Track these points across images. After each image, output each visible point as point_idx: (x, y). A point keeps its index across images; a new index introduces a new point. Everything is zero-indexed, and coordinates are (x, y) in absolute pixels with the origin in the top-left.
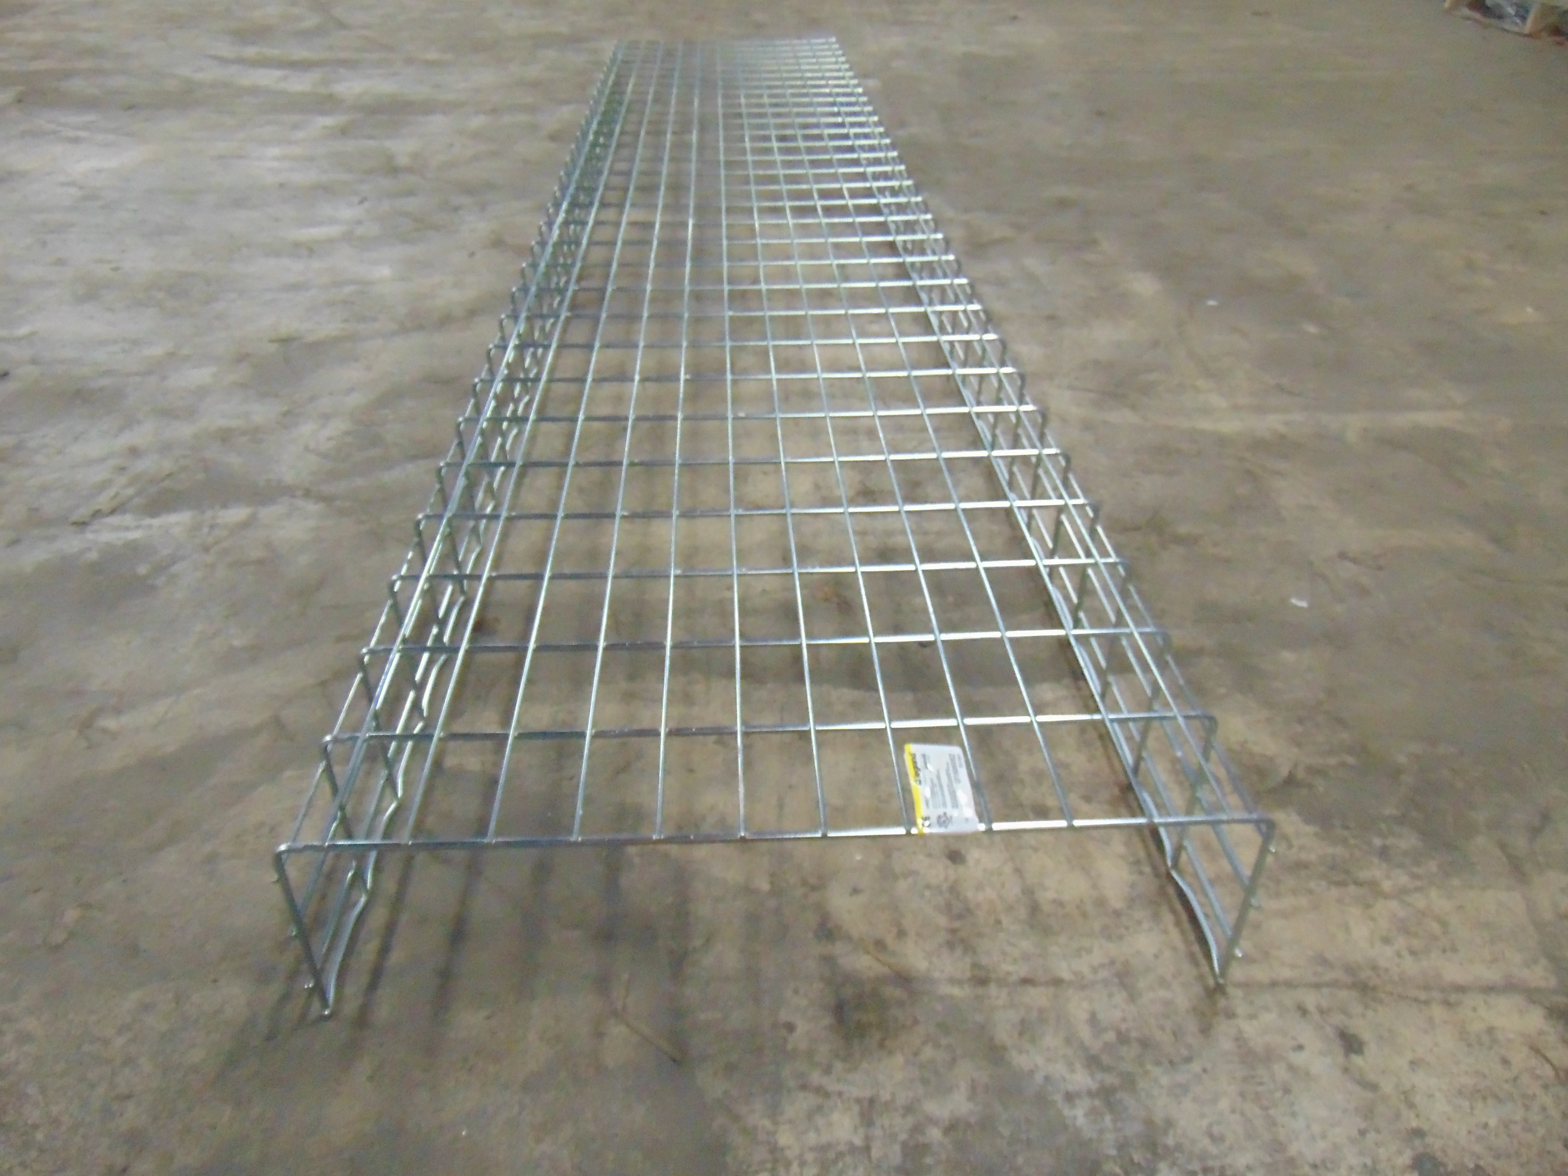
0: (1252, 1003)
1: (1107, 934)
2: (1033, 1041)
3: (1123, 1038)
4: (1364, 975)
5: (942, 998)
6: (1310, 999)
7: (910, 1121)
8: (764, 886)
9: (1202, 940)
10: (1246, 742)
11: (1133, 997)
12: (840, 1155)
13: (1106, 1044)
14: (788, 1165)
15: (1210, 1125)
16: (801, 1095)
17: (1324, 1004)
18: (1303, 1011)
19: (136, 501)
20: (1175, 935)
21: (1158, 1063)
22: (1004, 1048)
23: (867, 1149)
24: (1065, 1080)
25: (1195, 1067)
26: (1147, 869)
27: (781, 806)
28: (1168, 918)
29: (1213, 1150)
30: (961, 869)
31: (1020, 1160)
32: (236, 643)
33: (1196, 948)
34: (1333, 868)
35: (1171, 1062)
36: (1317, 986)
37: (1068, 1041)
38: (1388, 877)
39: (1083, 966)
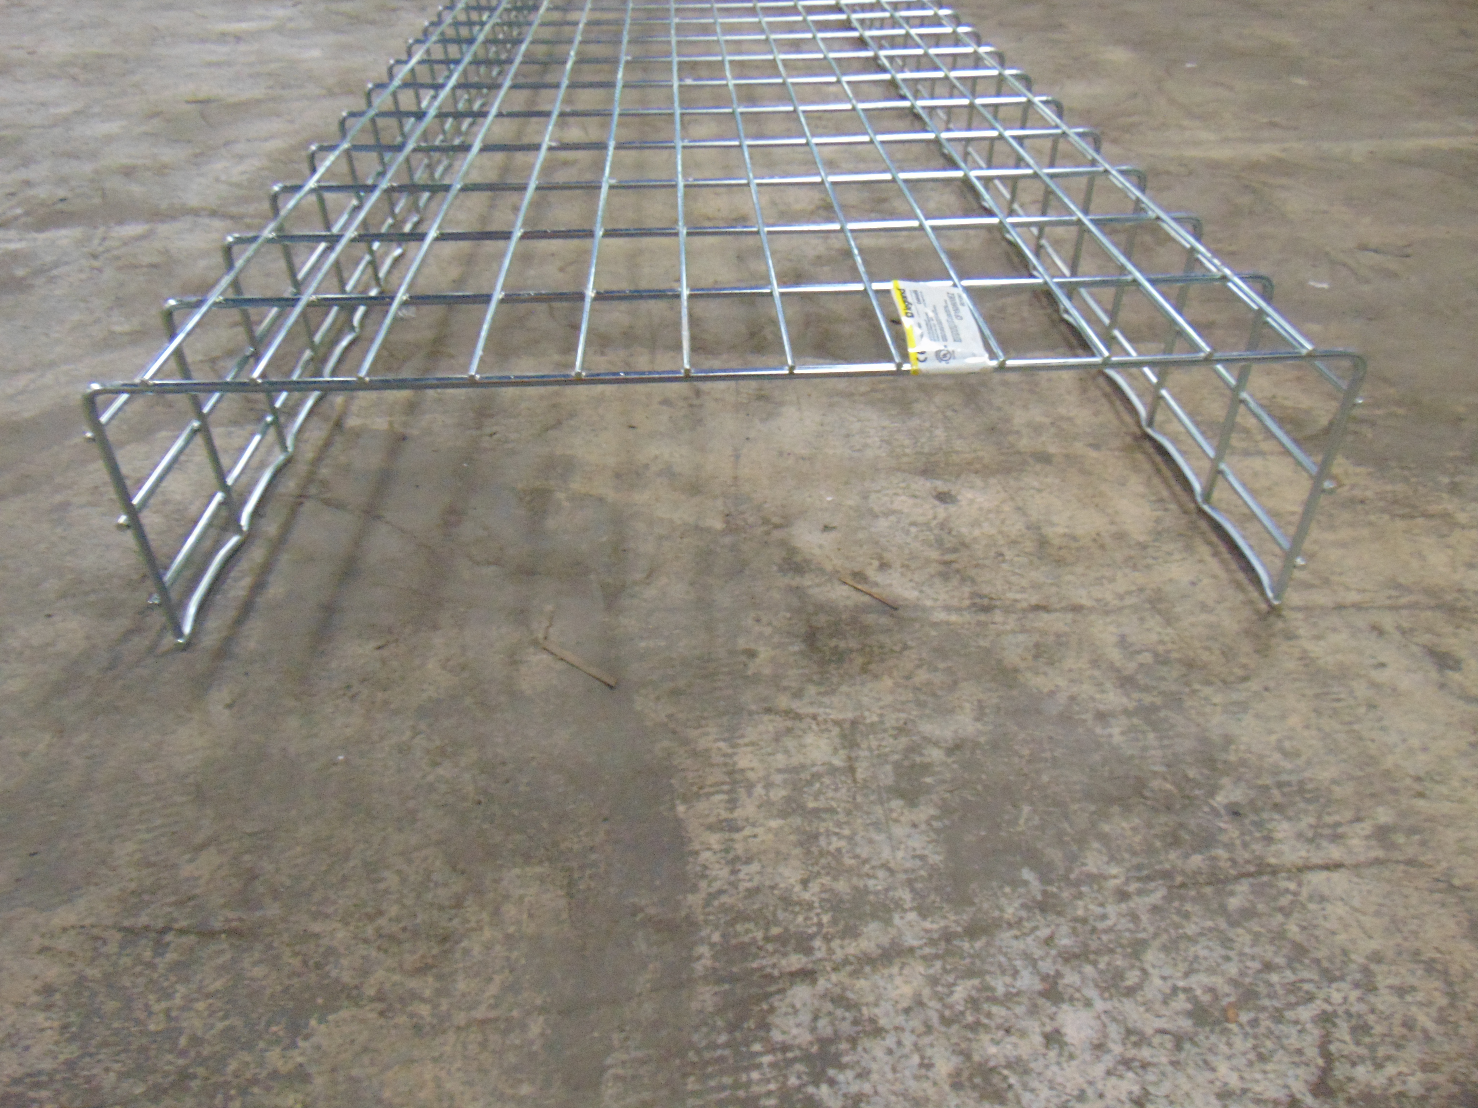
0: (1315, 624)
1: (1131, 563)
2: (1051, 663)
3: (1162, 660)
4: (1449, 597)
5: (935, 625)
6: (1388, 621)
7: (904, 741)
8: (718, 525)
9: (1248, 568)
10: (1274, 397)
11: (1169, 620)
12: (817, 776)
13: (1141, 665)
14: (750, 787)
15: (1279, 741)
16: (766, 718)
17: (1406, 625)
18: (1378, 630)
19: (23, 220)
20: (1214, 564)
21: (1208, 683)
22: (1016, 670)
23: (852, 770)
24: (1093, 699)
25: (1254, 685)
26: (1173, 506)
27: (737, 457)
28: (1204, 551)
29: (1288, 765)
30: (952, 509)
31: (1045, 778)
32: (118, 329)
33: (1241, 576)
34: (1395, 502)
35: (1224, 682)
36: (1393, 608)
37: (1095, 663)
38: (1463, 510)
39: (1107, 593)
